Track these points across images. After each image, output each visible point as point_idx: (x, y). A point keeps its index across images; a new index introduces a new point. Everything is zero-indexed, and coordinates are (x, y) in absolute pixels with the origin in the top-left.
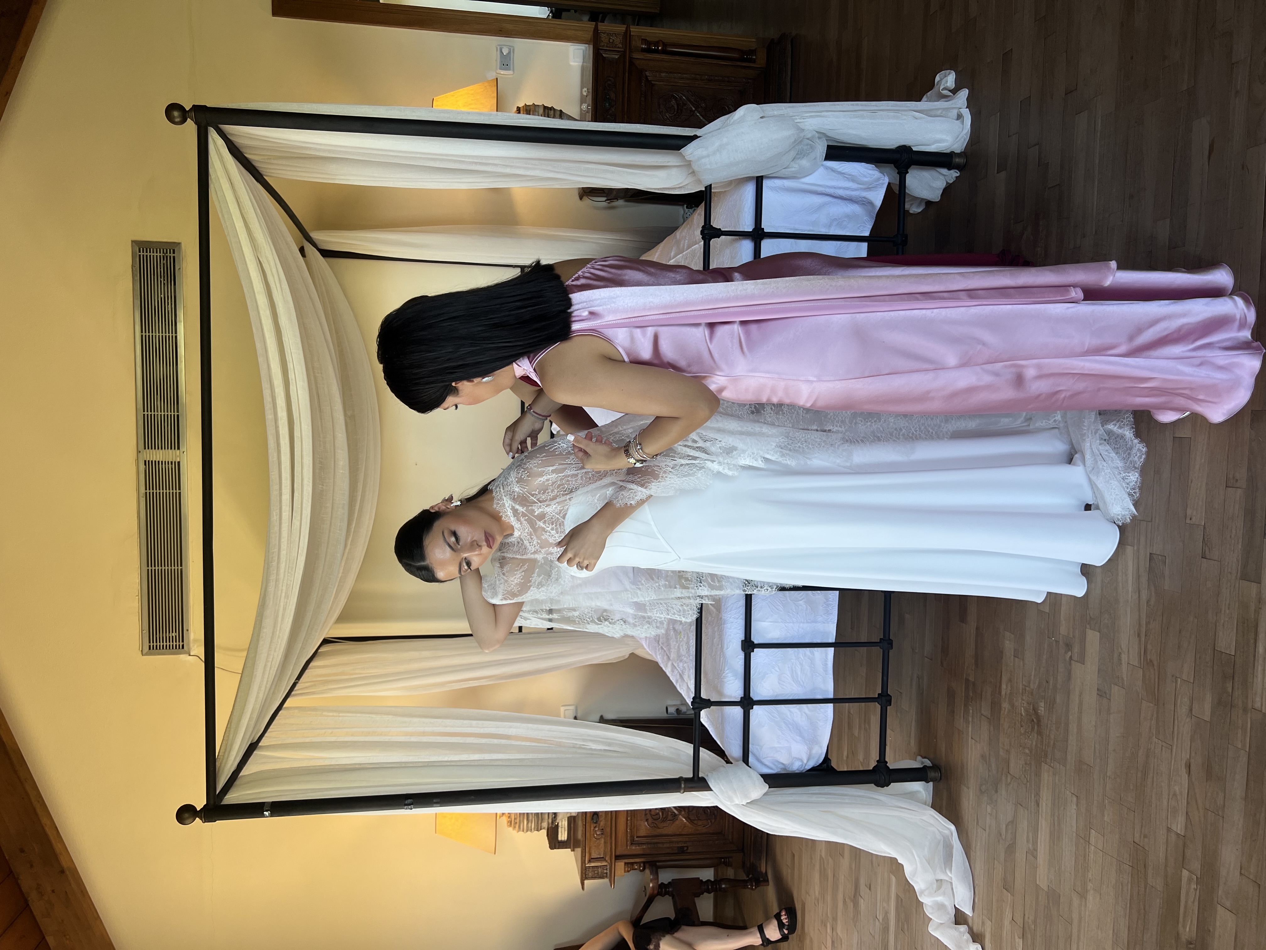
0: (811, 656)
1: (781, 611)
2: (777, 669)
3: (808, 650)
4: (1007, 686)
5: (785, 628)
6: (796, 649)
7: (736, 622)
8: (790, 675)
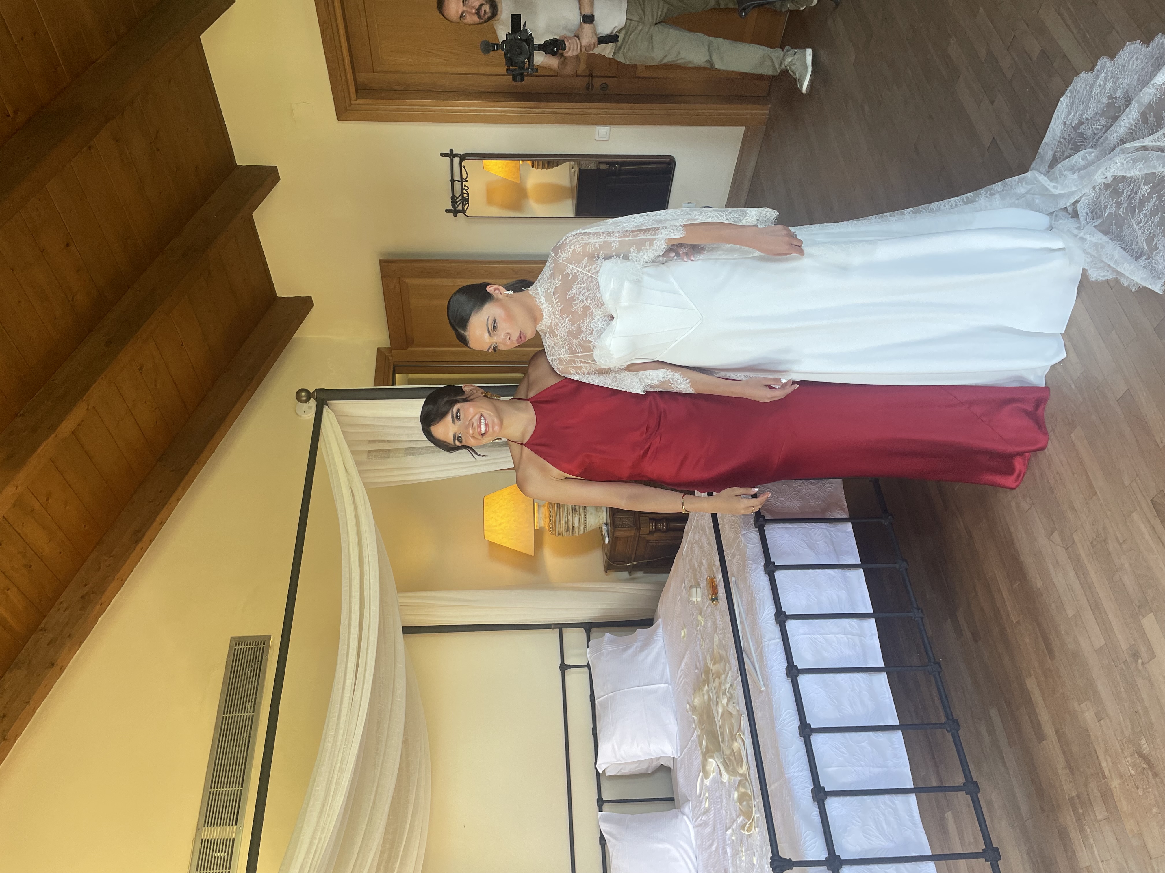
0: (893, 806)
1: (846, 754)
2: (857, 819)
3: (886, 798)
4: (1106, 760)
5: (855, 773)
6: (873, 797)
7: (801, 775)
8: (873, 827)
